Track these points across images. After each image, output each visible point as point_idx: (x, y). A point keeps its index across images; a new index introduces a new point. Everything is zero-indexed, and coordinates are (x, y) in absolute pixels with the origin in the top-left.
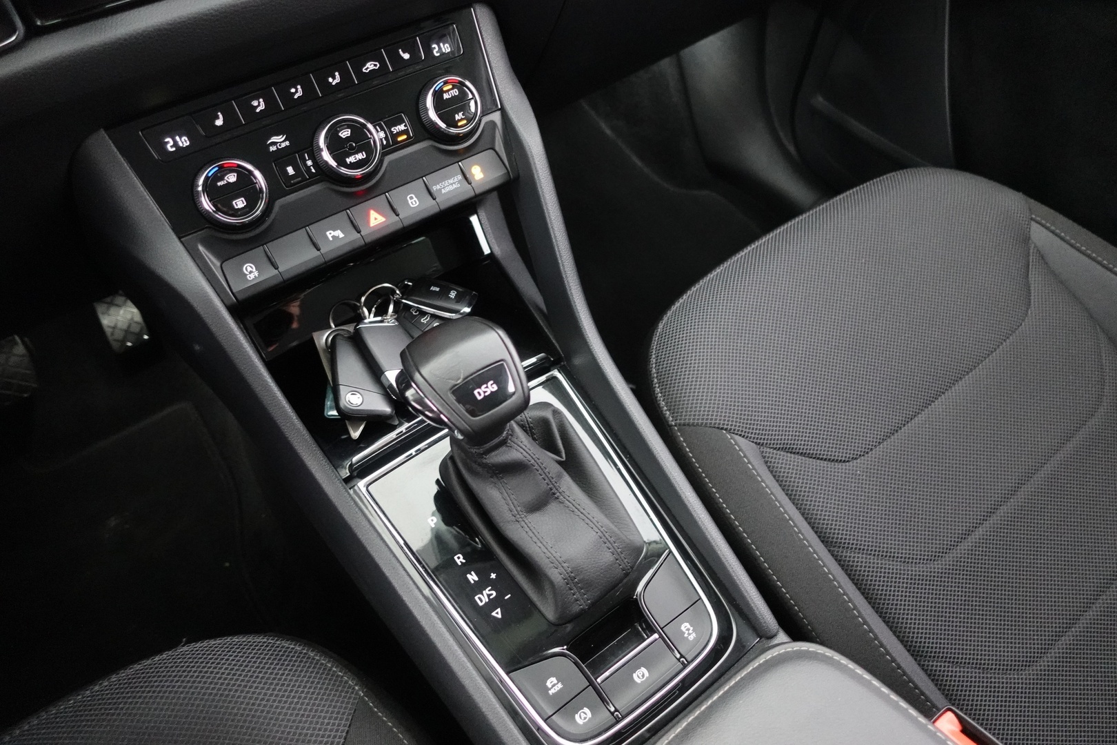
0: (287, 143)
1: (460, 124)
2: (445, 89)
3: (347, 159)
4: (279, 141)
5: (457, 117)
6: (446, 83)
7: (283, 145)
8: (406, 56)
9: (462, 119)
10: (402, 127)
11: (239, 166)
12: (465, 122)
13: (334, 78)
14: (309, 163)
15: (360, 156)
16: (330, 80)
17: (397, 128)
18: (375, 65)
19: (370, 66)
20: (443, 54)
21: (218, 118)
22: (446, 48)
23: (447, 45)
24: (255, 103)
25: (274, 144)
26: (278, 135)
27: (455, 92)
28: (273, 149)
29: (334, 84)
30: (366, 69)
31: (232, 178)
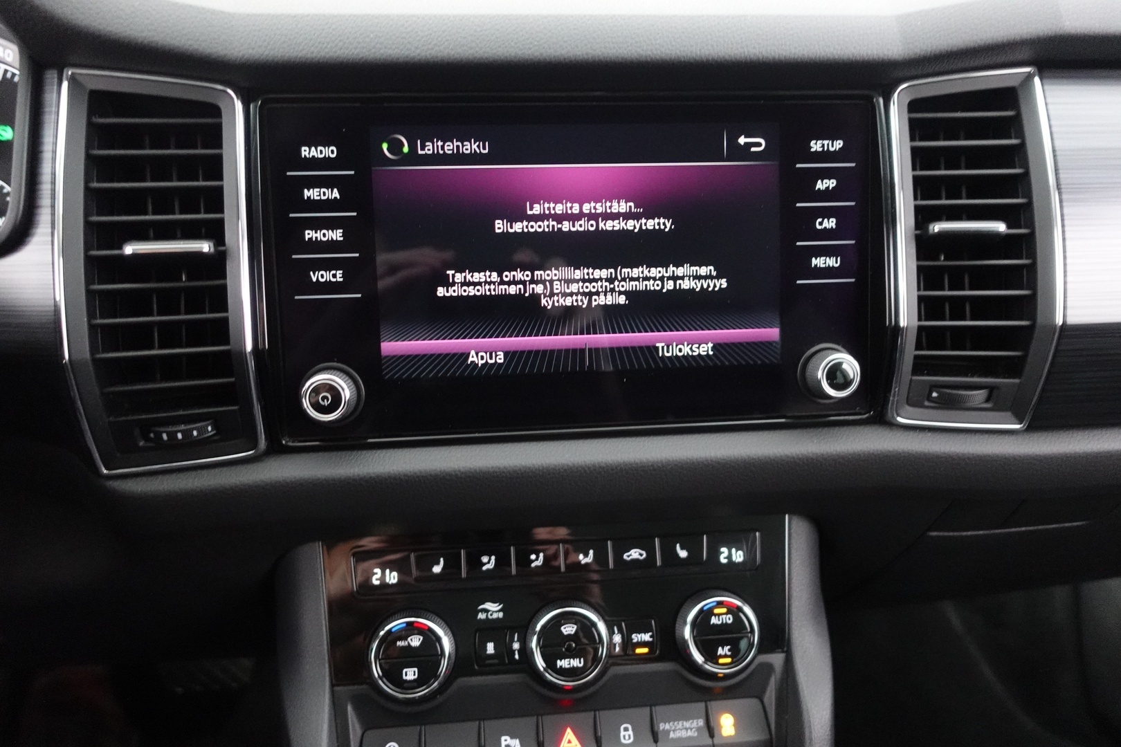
0: (501, 615)
1: (721, 661)
2: (717, 611)
3: (558, 662)
4: (493, 609)
5: (720, 651)
6: (720, 604)
7: (495, 616)
8: (683, 554)
9: (726, 656)
10: (646, 637)
11: (430, 630)
12: (728, 660)
13: (586, 555)
14: (516, 646)
15: (576, 663)
16: (581, 557)
17: (639, 636)
18: (641, 555)
19: (635, 554)
20: (731, 563)
21: (438, 563)
22: (738, 556)
23: (740, 553)
24: (485, 559)
25: (486, 611)
26: (494, 602)
27: (729, 619)
28: (481, 616)
29: (583, 562)
30: (628, 556)
31: (415, 641)
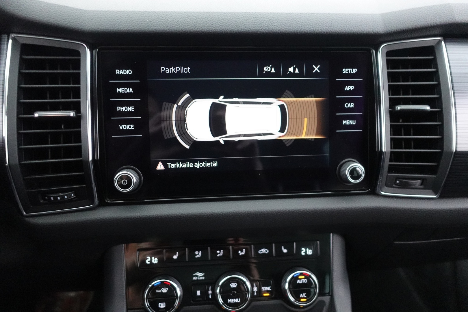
0: (203, 278)
1: (302, 300)
2: (300, 277)
3: (229, 300)
4: (200, 275)
5: (301, 296)
6: (301, 274)
7: (201, 278)
8: (285, 251)
9: (304, 298)
10: (268, 288)
11: (171, 285)
12: (305, 300)
13: (242, 252)
14: (210, 292)
15: (237, 301)
16: (240, 252)
17: (265, 288)
18: (266, 251)
19: (263, 251)
20: (306, 255)
21: (175, 254)
22: (310, 252)
23: (311, 250)
24: (197, 253)
25: (197, 276)
26: (200, 272)
27: (305, 281)
28: (195, 278)
29: (240, 254)
30: (261, 252)
31: (165, 290)
